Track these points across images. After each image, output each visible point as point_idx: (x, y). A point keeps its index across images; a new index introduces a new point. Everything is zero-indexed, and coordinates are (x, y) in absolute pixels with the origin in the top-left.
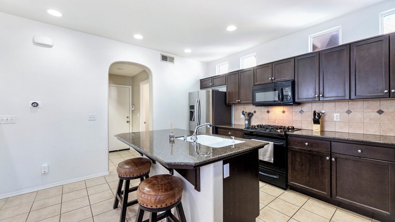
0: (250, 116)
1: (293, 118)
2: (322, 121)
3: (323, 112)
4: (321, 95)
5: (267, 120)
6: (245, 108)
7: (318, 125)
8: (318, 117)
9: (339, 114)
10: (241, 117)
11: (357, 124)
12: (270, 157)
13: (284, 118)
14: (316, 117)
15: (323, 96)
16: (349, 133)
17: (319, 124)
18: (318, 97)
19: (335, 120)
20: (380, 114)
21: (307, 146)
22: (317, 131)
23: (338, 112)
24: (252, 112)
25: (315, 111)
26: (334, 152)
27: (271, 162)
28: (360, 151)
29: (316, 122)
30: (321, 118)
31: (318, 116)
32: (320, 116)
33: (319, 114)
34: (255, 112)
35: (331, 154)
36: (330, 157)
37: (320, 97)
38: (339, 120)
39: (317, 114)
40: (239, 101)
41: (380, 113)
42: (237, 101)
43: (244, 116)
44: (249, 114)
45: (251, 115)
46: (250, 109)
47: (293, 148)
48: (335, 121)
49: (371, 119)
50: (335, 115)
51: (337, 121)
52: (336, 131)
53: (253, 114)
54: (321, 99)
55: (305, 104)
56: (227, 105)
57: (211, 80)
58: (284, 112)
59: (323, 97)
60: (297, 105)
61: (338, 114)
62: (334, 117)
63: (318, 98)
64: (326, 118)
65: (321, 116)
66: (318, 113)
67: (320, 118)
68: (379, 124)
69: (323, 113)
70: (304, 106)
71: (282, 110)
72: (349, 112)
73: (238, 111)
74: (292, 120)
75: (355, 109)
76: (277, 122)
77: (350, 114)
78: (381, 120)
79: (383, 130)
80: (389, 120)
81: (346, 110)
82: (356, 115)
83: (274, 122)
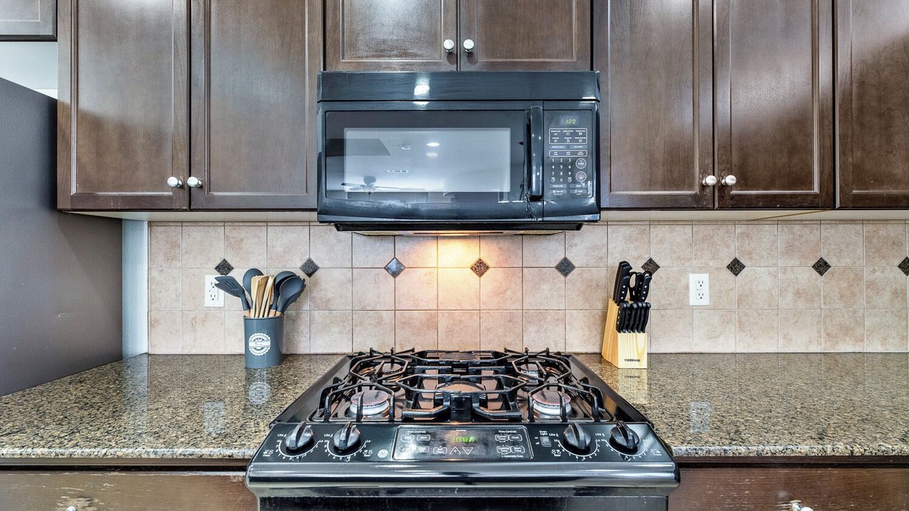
1: (527, 300)
5: (387, 316)
6: (235, 246)
9: (708, 275)
10: (208, 302)
11: (759, 315)
13: (483, 298)
16: (736, 354)
19: (693, 300)
20: (821, 273)
23: (701, 270)
25: (627, 265)
34: (310, 269)
38: (706, 301)
40: (193, 181)
41: (821, 269)
42: (173, 181)
43: (238, 301)
46: (279, 249)
48: (693, 308)
49: (798, 294)
50: (694, 279)
51: (699, 307)
52: (696, 349)
58: (480, 268)
61: (705, 277)
62: (687, 287)
64: (664, 294)
70: (576, 240)
71: (473, 260)
72: (736, 267)
73: (179, 264)
74: (520, 308)
75: (754, 255)
76: (443, 323)
77: (739, 276)
78: (824, 296)
79: (828, 335)
80: (842, 296)
81: (728, 262)
82: (756, 277)
83: (432, 324)
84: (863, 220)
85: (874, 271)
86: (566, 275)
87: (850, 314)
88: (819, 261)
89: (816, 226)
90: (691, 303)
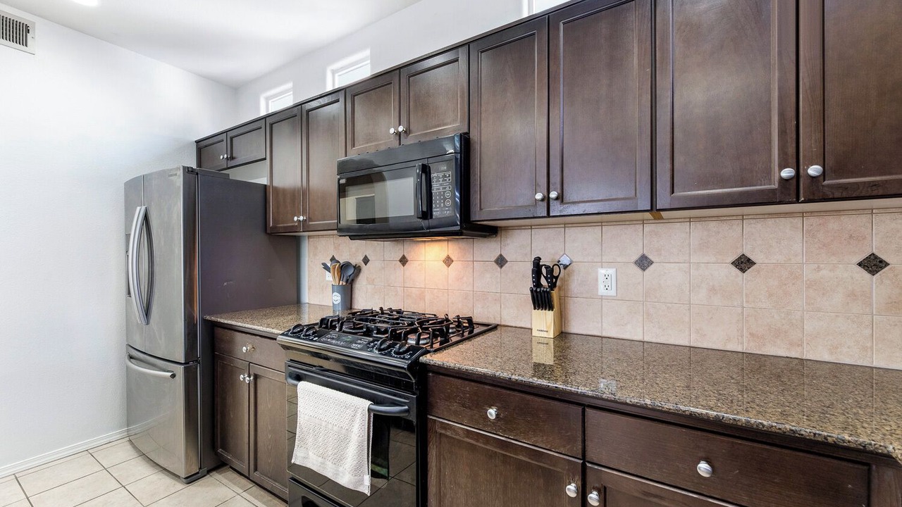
0: (348, 275)
1: (476, 284)
2: (562, 293)
3: (565, 261)
4: (553, 195)
5: (400, 291)
6: (337, 248)
7: (547, 311)
8: (548, 283)
9: (614, 270)
10: (327, 278)
11: (668, 308)
12: (358, 468)
13: (450, 281)
14: (544, 282)
15: (560, 198)
16: (643, 342)
17: (551, 308)
18: (542, 200)
19: (602, 291)
20: (743, 270)
21: (493, 423)
22: (544, 335)
23: (610, 264)
24: (356, 260)
25: (540, 259)
26: (595, 460)
27: (361, 489)
28: (703, 468)
29: (541, 300)
30: (558, 283)
31: (546, 278)
32: (553, 277)
33: (550, 270)
34: (366, 260)
35: (584, 466)
36: (580, 483)
37: (551, 200)
38: (613, 292)
39: (544, 271)
40: (302, 219)
41: (743, 266)
42: (295, 219)
44: (344, 267)
45: (351, 271)
46: (353, 251)
47: (446, 427)
48: (602, 298)
49: (713, 290)
50: (602, 272)
51: (608, 298)
52: (604, 334)
53: (358, 270)
54: (556, 209)
55: (511, 232)
56: (268, 234)
57: (225, 142)
58: (448, 261)
59: (562, 201)
60: (485, 237)
61: (611, 271)
62: (597, 280)
63: (545, 204)
64: (575, 285)
65: (557, 278)
66: (547, 267)
67: (553, 286)
68: (739, 310)
69: (566, 267)
70: (509, 241)
72: (644, 263)
73: (318, 258)
74: (471, 289)
75: (663, 252)
76: (428, 297)
77: (647, 271)
78: (746, 294)
79: (752, 334)
80: (771, 295)
81: (636, 257)
82: (665, 273)
83: (421, 297)
84: (803, 213)
85: (819, 269)
86: (501, 267)
87: (783, 315)
88: (740, 258)
89: (737, 222)
90: (600, 294)
